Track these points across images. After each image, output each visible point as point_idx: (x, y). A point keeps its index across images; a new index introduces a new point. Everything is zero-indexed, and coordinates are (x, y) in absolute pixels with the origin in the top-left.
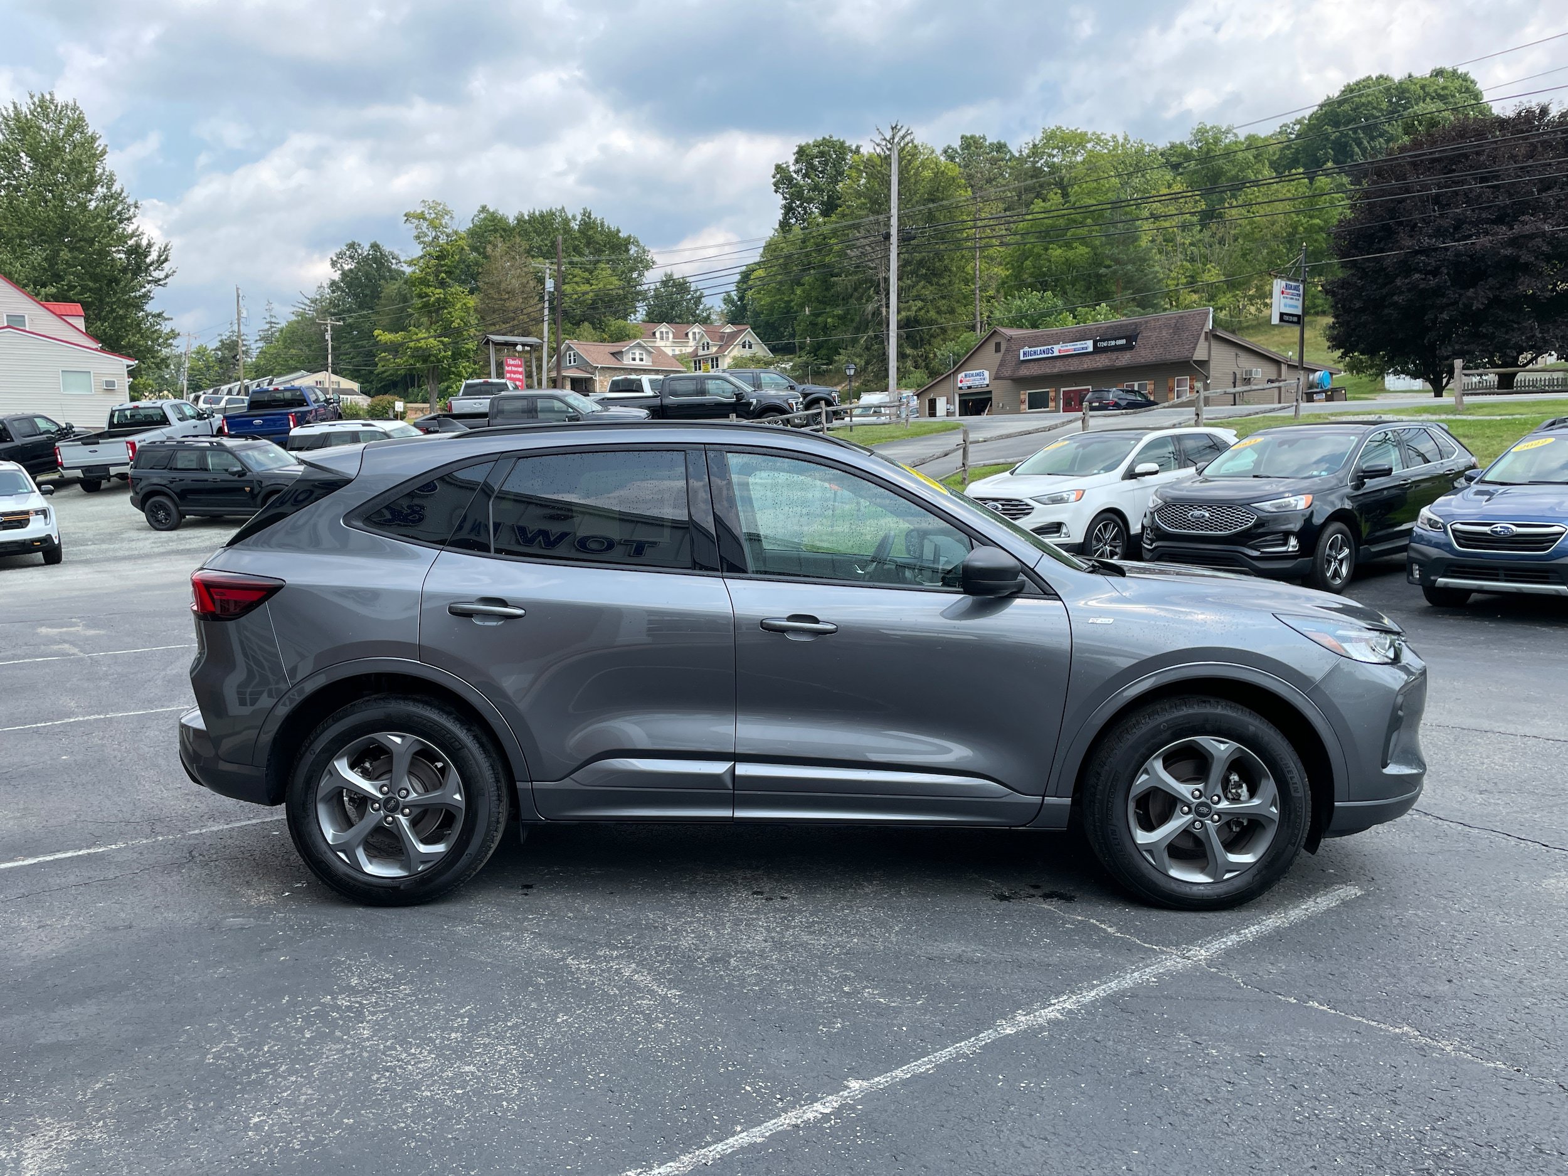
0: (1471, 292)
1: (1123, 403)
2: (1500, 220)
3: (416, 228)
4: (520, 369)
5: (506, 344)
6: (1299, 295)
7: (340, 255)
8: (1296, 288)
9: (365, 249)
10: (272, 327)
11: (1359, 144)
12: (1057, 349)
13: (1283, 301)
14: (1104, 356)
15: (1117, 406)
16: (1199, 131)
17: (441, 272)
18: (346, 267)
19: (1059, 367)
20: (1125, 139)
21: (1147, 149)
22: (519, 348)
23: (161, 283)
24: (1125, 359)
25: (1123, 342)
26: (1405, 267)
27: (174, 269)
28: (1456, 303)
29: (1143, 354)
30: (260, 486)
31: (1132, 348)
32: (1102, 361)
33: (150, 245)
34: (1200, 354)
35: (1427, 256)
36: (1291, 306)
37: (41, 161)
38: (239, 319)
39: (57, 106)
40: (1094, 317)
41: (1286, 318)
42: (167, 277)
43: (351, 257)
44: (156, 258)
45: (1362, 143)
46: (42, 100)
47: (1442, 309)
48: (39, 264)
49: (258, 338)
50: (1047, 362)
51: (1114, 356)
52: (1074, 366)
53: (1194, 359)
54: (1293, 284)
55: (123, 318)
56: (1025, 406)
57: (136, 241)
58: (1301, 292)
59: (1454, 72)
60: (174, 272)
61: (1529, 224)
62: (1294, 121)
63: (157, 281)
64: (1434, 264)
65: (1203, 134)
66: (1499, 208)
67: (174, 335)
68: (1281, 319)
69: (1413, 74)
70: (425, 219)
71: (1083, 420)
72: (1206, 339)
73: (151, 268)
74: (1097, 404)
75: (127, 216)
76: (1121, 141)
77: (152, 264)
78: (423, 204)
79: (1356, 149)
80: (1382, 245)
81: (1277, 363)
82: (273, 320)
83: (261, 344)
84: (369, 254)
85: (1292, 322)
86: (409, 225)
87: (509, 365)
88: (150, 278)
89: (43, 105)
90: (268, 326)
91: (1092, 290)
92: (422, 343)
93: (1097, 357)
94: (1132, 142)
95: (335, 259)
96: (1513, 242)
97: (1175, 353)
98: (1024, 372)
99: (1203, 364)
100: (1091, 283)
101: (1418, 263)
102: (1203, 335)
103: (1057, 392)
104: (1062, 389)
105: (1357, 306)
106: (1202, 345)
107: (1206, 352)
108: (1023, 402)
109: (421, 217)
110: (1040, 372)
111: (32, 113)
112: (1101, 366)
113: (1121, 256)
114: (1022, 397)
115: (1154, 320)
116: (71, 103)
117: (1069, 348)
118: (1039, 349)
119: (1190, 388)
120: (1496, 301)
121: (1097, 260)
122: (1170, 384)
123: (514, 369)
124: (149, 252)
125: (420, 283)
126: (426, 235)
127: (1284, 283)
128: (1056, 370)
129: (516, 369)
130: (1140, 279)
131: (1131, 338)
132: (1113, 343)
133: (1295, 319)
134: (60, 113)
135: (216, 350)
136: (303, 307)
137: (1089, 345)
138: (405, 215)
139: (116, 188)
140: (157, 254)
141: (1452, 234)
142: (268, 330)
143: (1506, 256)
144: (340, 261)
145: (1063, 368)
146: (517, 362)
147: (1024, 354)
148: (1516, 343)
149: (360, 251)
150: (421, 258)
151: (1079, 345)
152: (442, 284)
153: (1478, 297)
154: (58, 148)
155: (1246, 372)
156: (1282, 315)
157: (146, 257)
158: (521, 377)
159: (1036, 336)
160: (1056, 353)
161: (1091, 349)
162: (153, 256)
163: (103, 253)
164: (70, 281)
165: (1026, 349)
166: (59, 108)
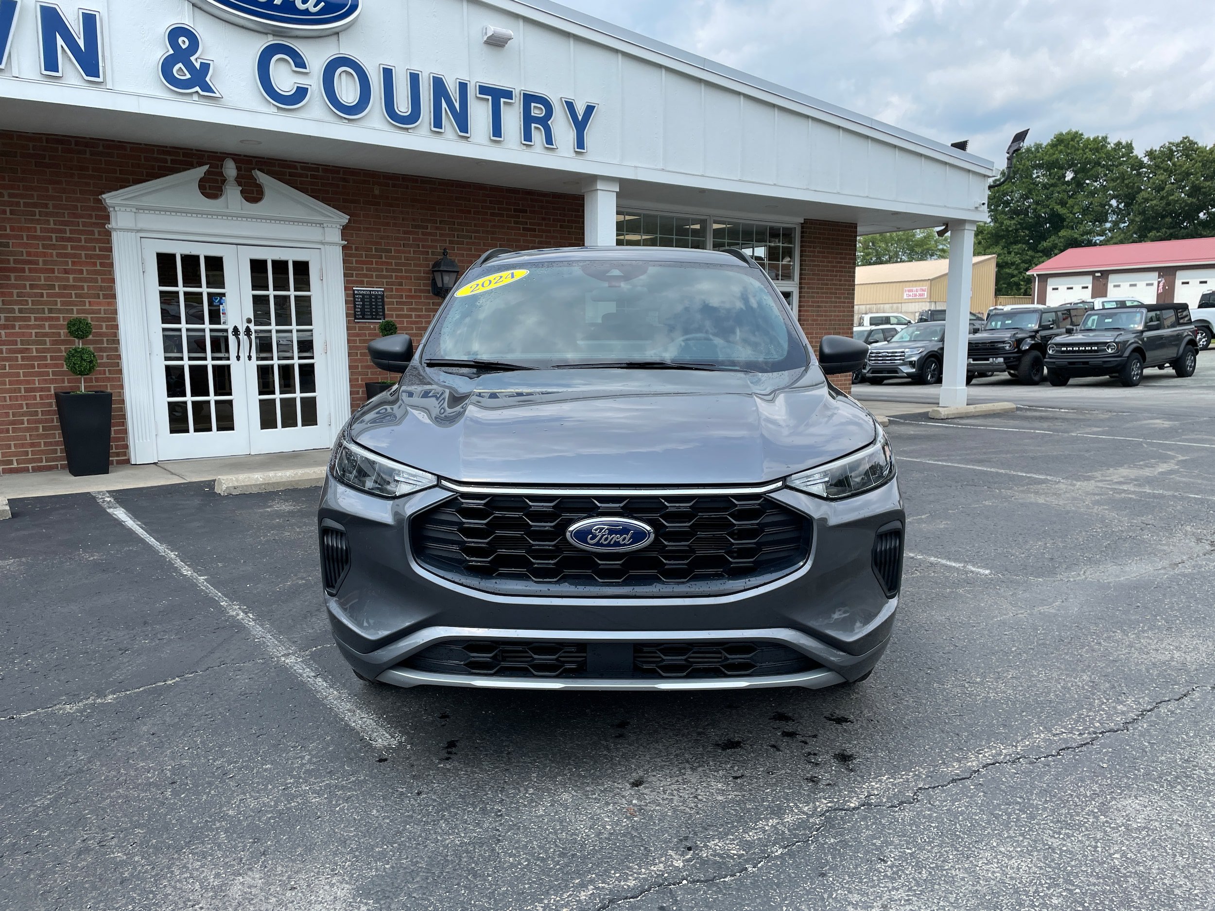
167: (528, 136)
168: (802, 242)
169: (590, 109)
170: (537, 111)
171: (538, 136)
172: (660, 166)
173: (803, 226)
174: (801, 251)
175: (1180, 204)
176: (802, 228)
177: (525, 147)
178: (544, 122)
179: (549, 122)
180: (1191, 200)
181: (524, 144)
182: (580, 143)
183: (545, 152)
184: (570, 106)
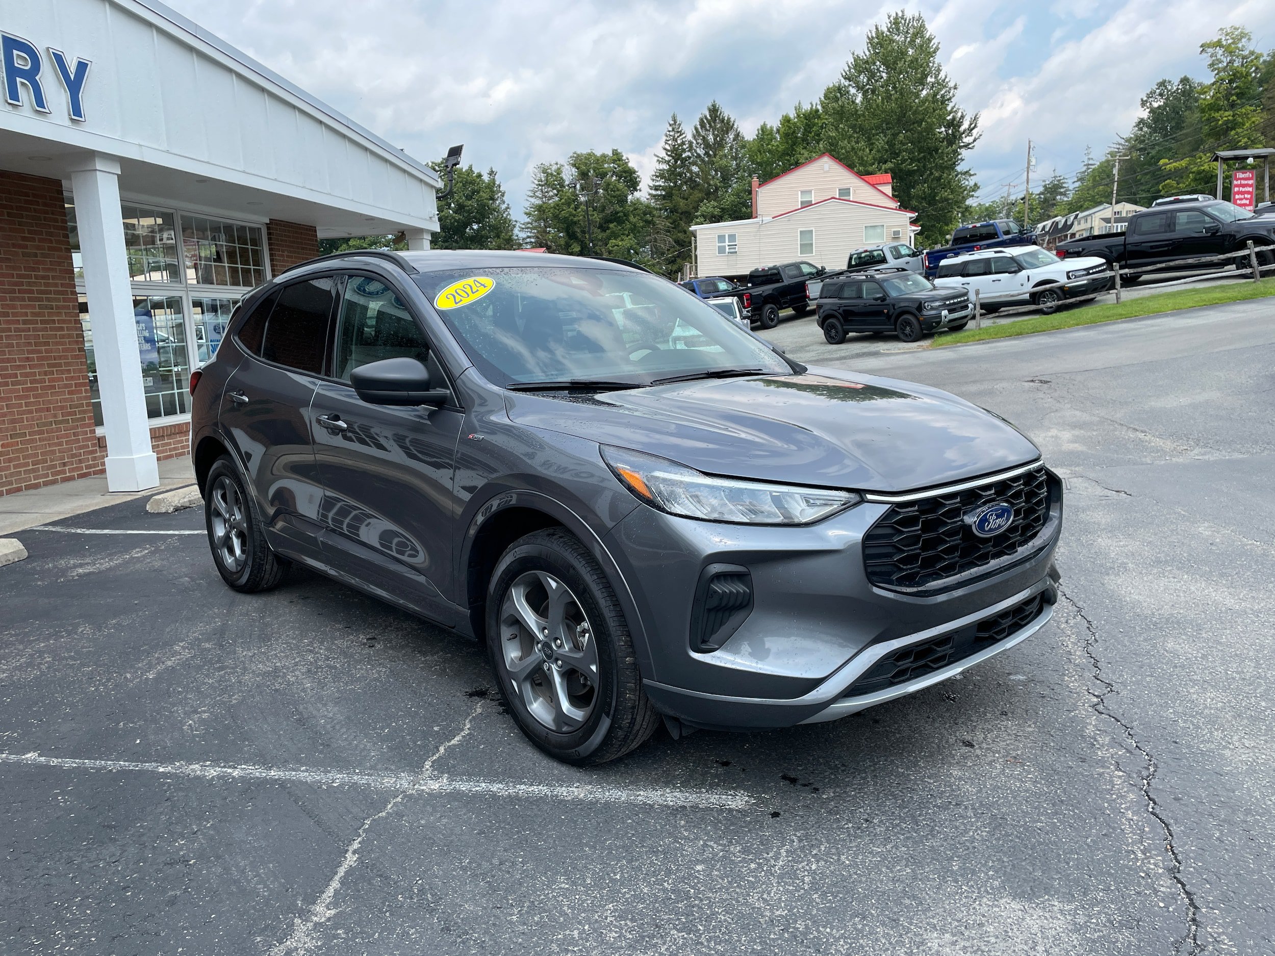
3: (1211, 56)
4: (1250, 182)
5: (1236, 158)
7: (1151, 95)
9: (1175, 85)
10: (1088, 169)
17: (1232, 95)
18: (1155, 105)
22: (1250, 161)
23: (970, 146)
27: (980, 133)
30: (894, 309)
33: (962, 117)
37: (890, 66)
38: (1028, 168)
39: (905, 20)
42: (974, 141)
43: (1161, 95)
44: (967, 127)
46: (896, 18)
48: (882, 147)
49: (1076, 180)
55: (939, 179)
57: (953, 116)
60: (980, 135)
63: (967, 146)
67: (976, 187)
70: (1221, 46)
73: (964, 136)
75: (948, 97)
77: (965, 131)
78: (1220, 32)
82: (1091, 162)
83: (1077, 184)
84: (1178, 89)
86: (1204, 55)
87: (1237, 180)
88: (962, 144)
89: (896, 23)
90: (1085, 168)
92: (1206, 167)
95: (1145, 99)
109: (1219, 44)
111: (889, 31)
116: (917, 15)
123: (1243, 182)
124: (962, 122)
125: (1210, 109)
126: (1221, 62)
129: (1246, 182)
134: (908, 25)
135: (1039, 194)
136: (1118, 146)
138: (1202, 46)
139: (942, 75)
140: (969, 123)
142: (1085, 171)
144: (1150, 99)
146: (1249, 175)
149: (1169, 88)
150: (1213, 84)
152: (1233, 106)
154: (902, 53)
157: (959, 127)
158: (1250, 189)
162: (965, 125)
163: (930, 129)
164: (903, 157)
166: (907, 22)
167: (14, 95)
168: (270, 244)
169: (82, 67)
170: (21, 62)
171: (25, 95)
172: (164, 147)
173: (268, 226)
174: (271, 255)
175: (450, 220)
176: (268, 228)
177: (10, 108)
178: (31, 75)
179: (37, 78)
180: (457, 217)
181: (10, 104)
182: (76, 110)
183: (33, 115)
184: (59, 59)
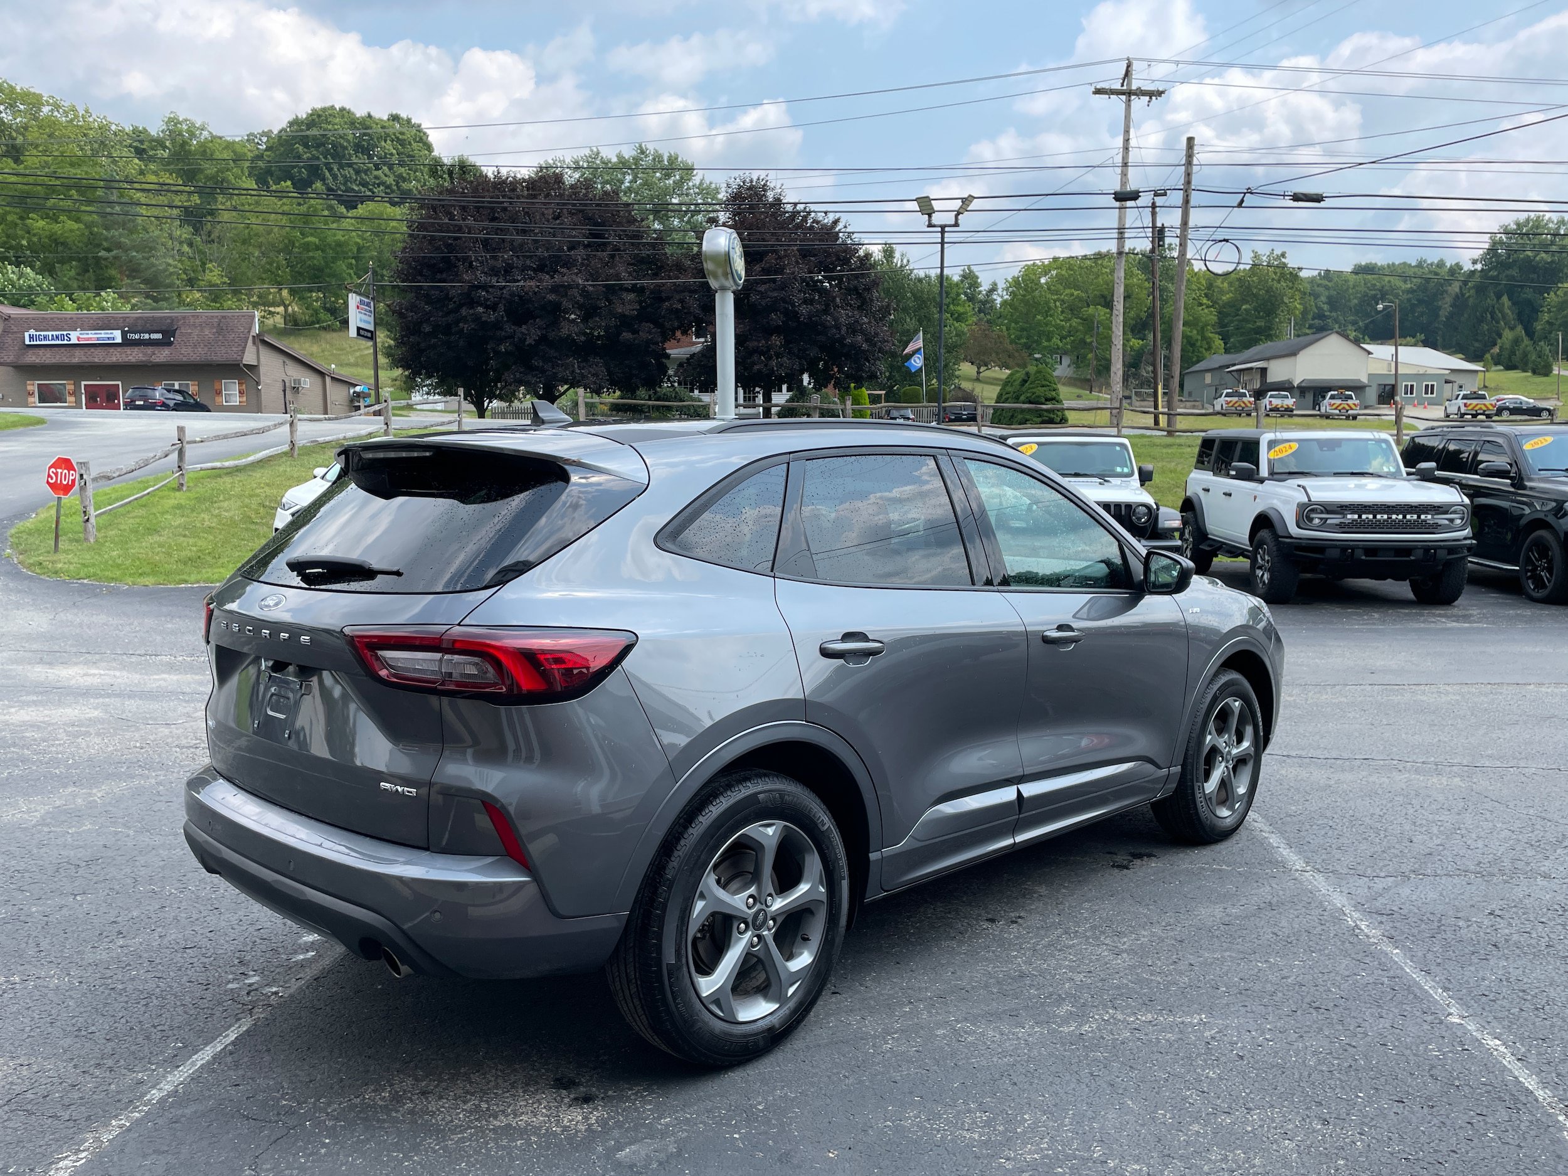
0: (524, 329)
1: (171, 403)
2: (541, 268)
6: (370, 312)
8: (368, 305)
11: (330, 170)
12: (75, 337)
13: (359, 315)
14: (136, 350)
15: (165, 407)
16: (170, 120)
19: (78, 357)
20: (87, 111)
21: (113, 127)
24: (162, 355)
25: (159, 336)
26: (469, 300)
28: (512, 337)
29: (184, 351)
31: (170, 344)
32: (134, 355)
34: (249, 358)
35: (487, 292)
36: (366, 322)
40: (99, 303)
41: (362, 332)
45: (332, 169)
47: (501, 340)
50: (63, 349)
51: (149, 350)
52: (98, 357)
53: (244, 362)
54: (366, 300)
56: (35, 399)
58: (372, 309)
59: (409, 121)
61: (566, 277)
62: (260, 131)
64: (492, 299)
65: (175, 125)
66: (540, 259)
68: (359, 334)
69: (372, 114)
71: (292, 424)
72: (254, 343)
74: (142, 403)
76: (81, 112)
79: (327, 174)
80: (444, 276)
81: (321, 374)
85: (366, 337)
91: (91, 274)
93: (128, 350)
94: (94, 116)
96: (555, 289)
97: (221, 355)
98: (31, 358)
99: (253, 368)
100: (88, 265)
101: (480, 297)
102: (251, 338)
103: (77, 386)
104: (83, 383)
105: (427, 330)
106: (250, 347)
107: (255, 357)
108: (32, 394)
110: (54, 361)
112: (133, 360)
113: (122, 240)
114: (30, 388)
115: (193, 316)
117: (90, 336)
118: (50, 333)
119: (240, 392)
120: (543, 339)
121: (94, 242)
122: (217, 386)
127: (358, 298)
128: (76, 360)
130: (147, 269)
131: (168, 335)
132: (147, 336)
133: (369, 335)
137: (117, 336)
141: (505, 276)
143: (550, 301)
145: (84, 359)
147: (31, 338)
148: (563, 377)
151: (103, 335)
153: (530, 333)
155: (295, 380)
156: (359, 329)
159: (43, 318)
160: (74, 341)
161: (119, 340)
165: (32, 332)
